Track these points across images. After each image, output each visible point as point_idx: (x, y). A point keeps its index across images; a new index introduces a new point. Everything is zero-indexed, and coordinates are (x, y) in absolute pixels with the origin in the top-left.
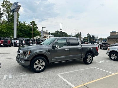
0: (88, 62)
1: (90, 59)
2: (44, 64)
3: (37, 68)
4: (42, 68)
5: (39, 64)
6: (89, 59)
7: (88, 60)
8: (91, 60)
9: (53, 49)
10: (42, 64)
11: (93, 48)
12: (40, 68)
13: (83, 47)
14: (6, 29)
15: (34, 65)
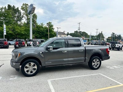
0: (94, 67)
1: (98, 63)
2: (36, 67)
3: (28, 71)
4: (34, 72)
5: (31, 67)
6: (96, 63)
7: (94, 65)
8: (99, 65)
9: (47, 51)
10: (33, 68)
11: (100, 49)
12: (31, 72)
13: (86, 48)
14: (25, 31)
15: (25, 68)
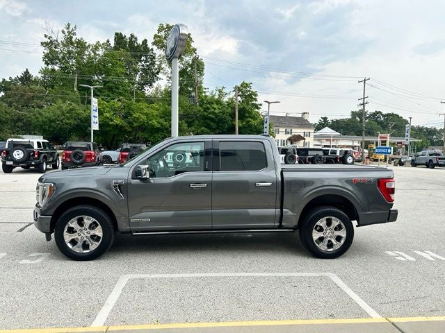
0: (322, 246)
1: (337, 233)
2: (99, 232)
3: (74, 242)
4: (94, 246)
6: (329, 234)
8: (342, 241)
9: (137, 181)
10: (92, 232)
15: (65, 233)
